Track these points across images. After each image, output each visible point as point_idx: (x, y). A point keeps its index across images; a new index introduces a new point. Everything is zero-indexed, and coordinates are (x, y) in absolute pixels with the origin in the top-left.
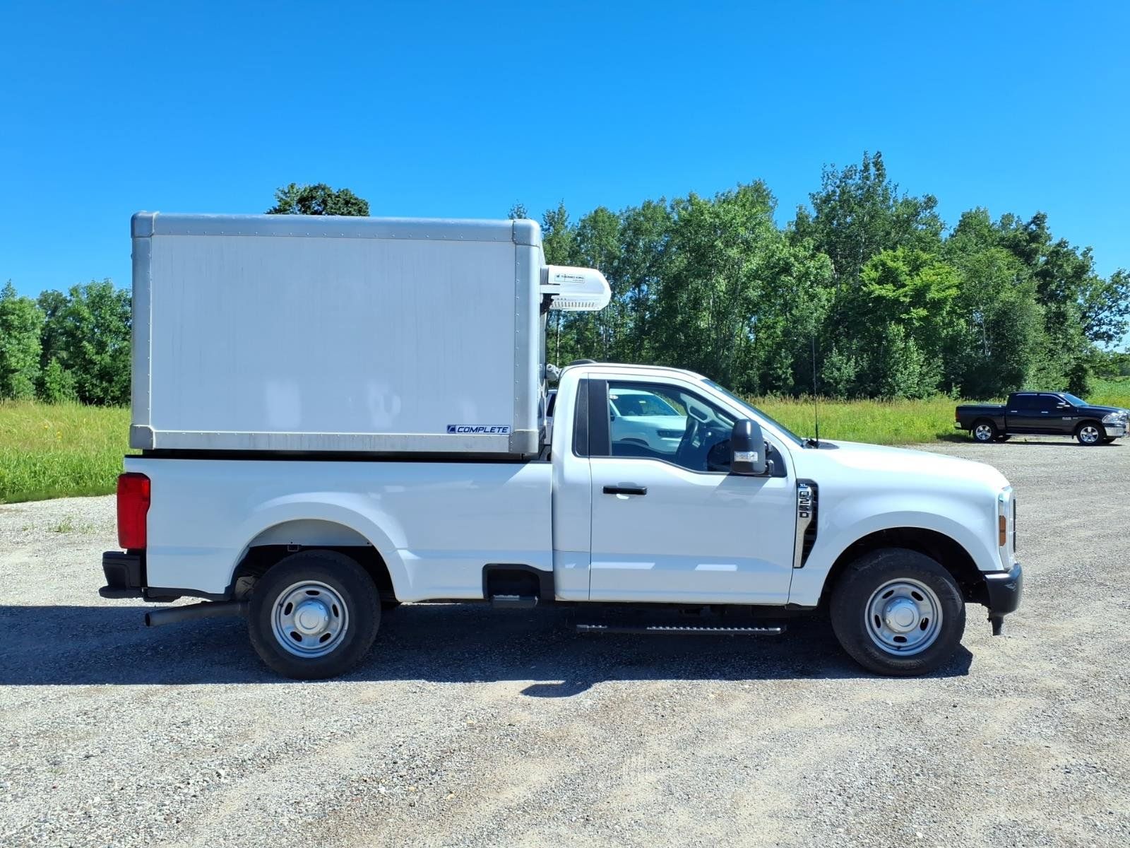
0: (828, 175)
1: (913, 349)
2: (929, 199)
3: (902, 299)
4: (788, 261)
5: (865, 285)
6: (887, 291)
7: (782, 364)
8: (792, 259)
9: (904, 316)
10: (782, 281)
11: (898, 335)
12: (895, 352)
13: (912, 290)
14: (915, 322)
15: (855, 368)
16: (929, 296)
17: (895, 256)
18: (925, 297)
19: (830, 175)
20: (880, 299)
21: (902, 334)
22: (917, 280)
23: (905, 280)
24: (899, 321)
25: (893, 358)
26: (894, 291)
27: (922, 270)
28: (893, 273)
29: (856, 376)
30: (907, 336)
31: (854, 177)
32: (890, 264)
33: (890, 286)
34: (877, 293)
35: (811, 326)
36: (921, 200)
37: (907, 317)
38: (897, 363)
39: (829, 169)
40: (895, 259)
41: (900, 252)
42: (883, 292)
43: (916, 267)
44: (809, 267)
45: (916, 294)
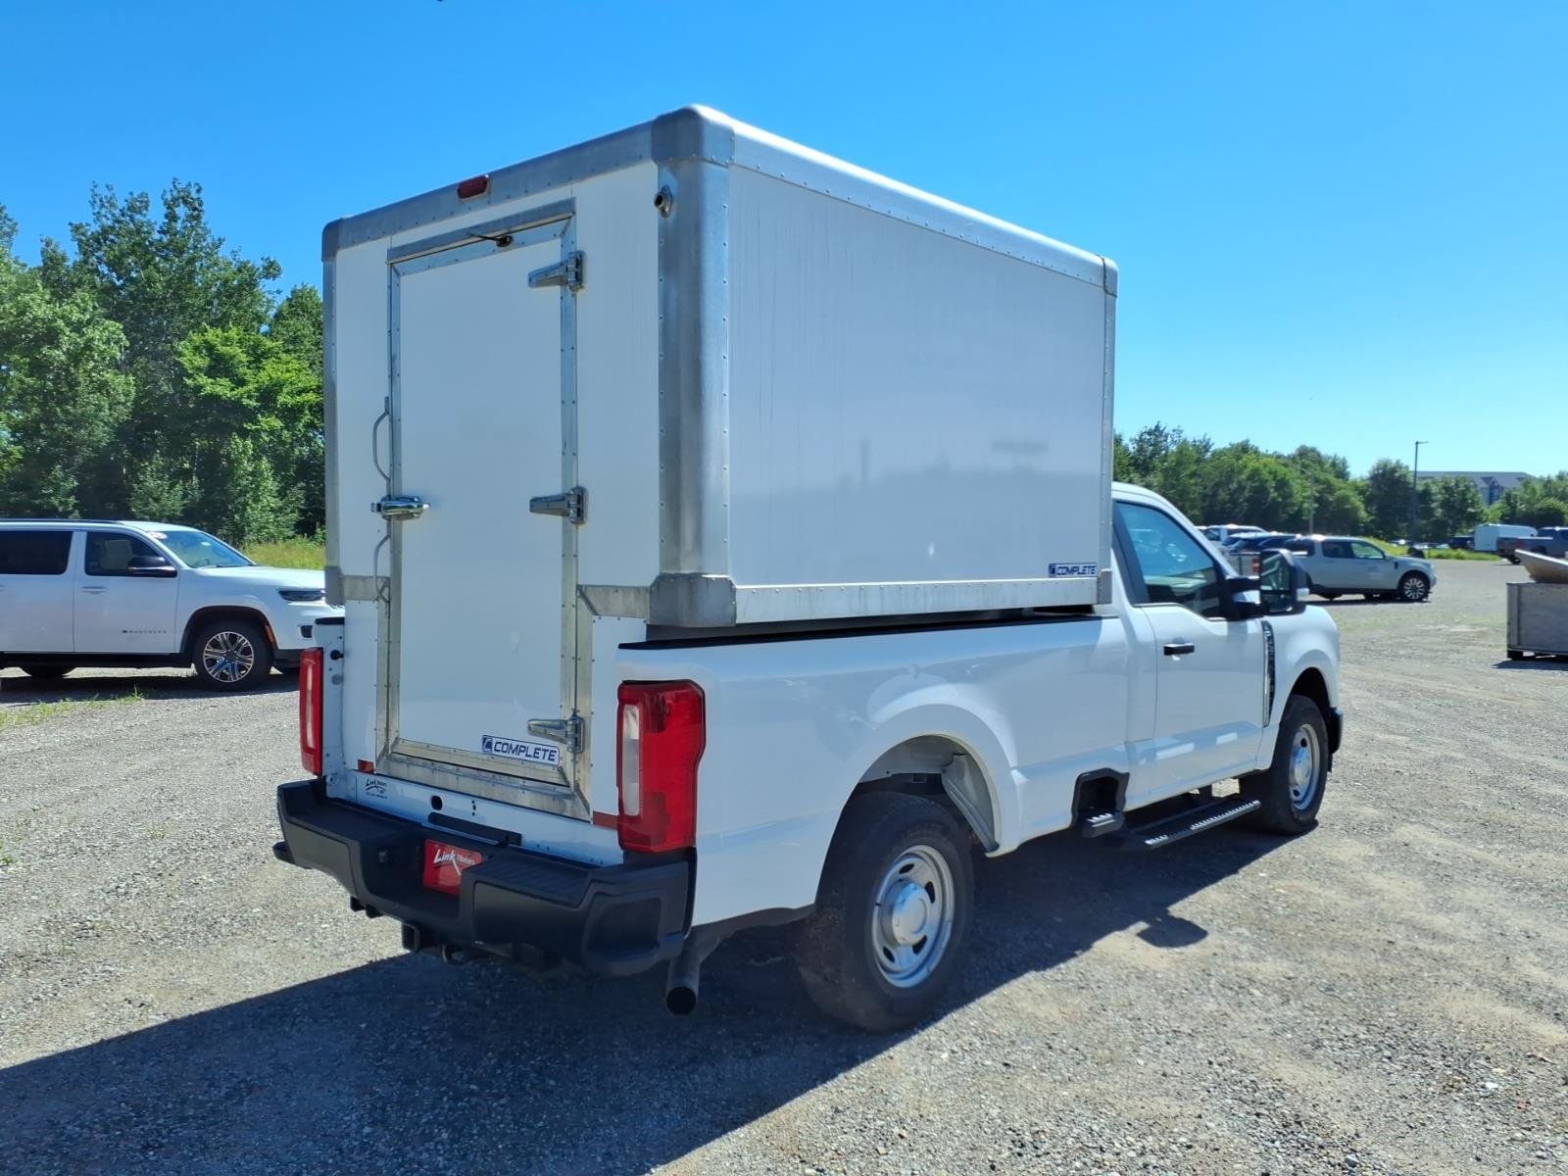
0: (101, 201)
1: (268, 474)
2: (272, 264)
3: (245, 401)
4: (54, 324)
5: (190, 376)
6: (222, 388)
7: (57, 488)
8: (60, 323)
9: (248, 426)
10: (45, 355)
11: (244, 452)
12: (240, 477)
13: (258, 390)
14: (263, 435)
15: (183, 499)
16: (281, 399)
17: (227, 339)
18: (275, 401)
19: (104, 200)
20: (214, 398)
21: (251, 452)
22: (263, 376)
23: (245, 374)
24: (244, 434)
25: (239, 485)
26: (232, 389)
27: (264, 362)
28: (226, 362)
29: (183, 511)
30: (256, 458)
31: (144, 212)
32: (222, 349)
33: (224, 381)
34: (208, 389)
35: (102, 434)
36: (259, 264)
37: (254, 427)
38: (243, 493)
39: (104, 192)
40: (227, 341)
41: (234, 333)
42: (218, 390)
43: (258, 357)
44: (93, 339)
45: (262, 395)
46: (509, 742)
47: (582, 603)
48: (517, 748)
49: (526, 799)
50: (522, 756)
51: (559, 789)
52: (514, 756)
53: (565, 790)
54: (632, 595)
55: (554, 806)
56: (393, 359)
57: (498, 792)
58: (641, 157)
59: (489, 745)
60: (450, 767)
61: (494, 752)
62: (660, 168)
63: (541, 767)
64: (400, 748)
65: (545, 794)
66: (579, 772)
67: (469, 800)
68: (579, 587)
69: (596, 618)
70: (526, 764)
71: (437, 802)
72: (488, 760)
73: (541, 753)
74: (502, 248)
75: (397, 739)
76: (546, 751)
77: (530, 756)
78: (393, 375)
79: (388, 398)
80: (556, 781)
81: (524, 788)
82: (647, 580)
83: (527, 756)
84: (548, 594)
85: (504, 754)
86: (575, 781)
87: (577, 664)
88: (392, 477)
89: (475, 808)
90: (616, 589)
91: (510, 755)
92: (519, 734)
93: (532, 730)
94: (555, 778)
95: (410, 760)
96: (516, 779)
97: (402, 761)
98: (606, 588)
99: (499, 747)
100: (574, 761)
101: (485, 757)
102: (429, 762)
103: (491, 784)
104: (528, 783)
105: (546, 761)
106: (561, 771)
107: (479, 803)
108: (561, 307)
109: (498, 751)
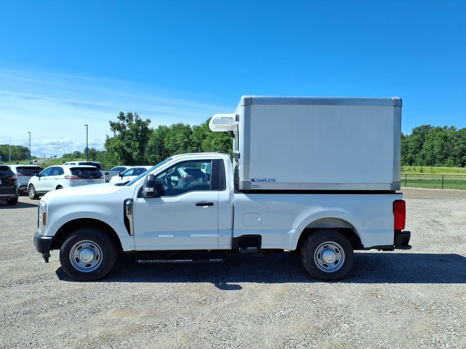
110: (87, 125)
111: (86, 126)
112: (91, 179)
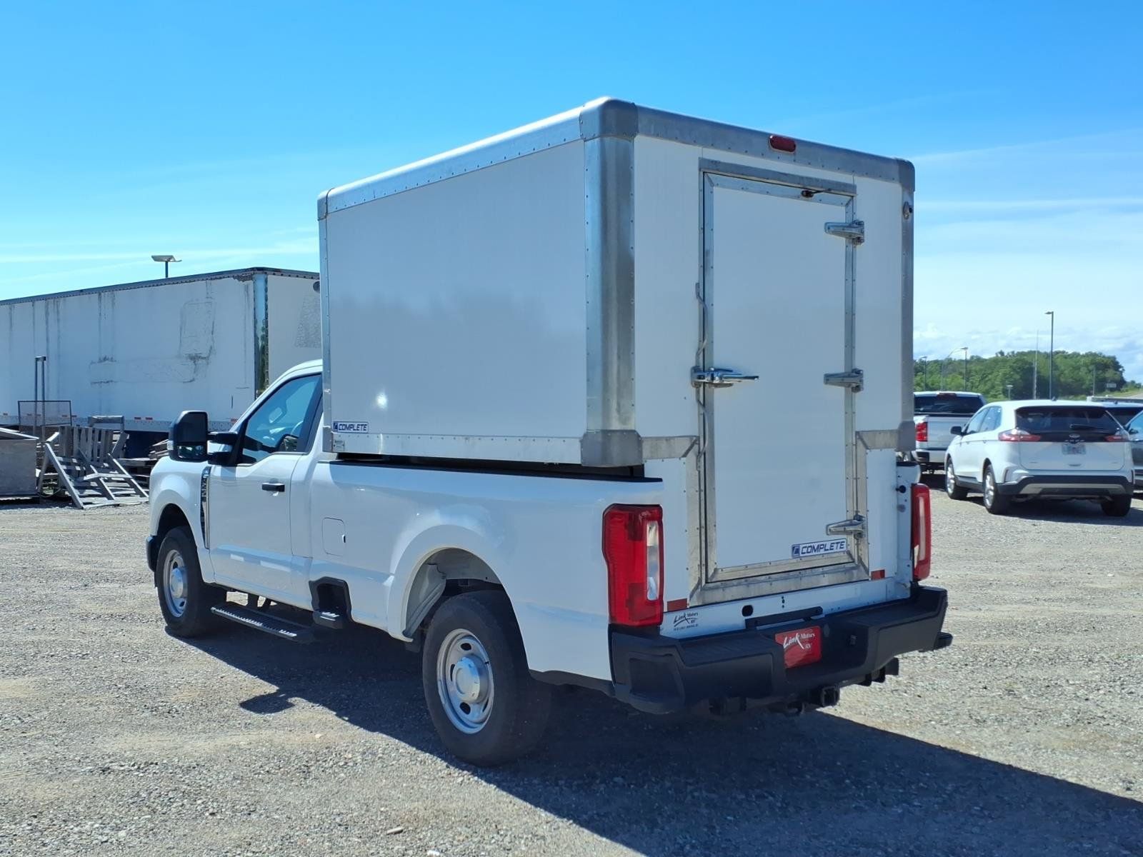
46: (812, 545)
47: (860, 442)
48: (818, 547)
49: (825, 580)
50: (822, 551)
51: (847, 566)
52: (816, 553)
53: (852, 565)
54: (889, 434)
55: (844, 578)
56: (705, 255)
57: (805, 583)
58: (893, 179)
59: (797, 551)
60: (763, 578)
61: (801, 555)
62: (903, 191)
63: (837, 554)
64: (720, 576)
65: (839, 572)
66: (861, 550)
67: (779, 598)
68: (857, 433)
69: (868, 451)
70: (825, 556)
71: (747, 610)
72: (797, 562)
73: (835, 545)
74: (804, 198)
75: (716, 570)
76: (838, 543)
77: (828, 550)
78: (705, 267)
79: (699, 284)
80: (846, 561)
81: (823, 573)
82: (896, 426)
83: (825, 550)
84: (838, 438)
85: (809, 554)
86: (858, 557)
87: (857, 483)
88: (703, 352)
89: (783, 602)
90: (880, 432)
91: (814, 553)
92: (820, 536)
93: (829, 531)
94: (845, 559)
95: (726, 583)
96: (817, 569)
97: (717, 588)
98: (874, 432)
99: (805, 550)
100: (858, 545)
101: (795, 561)
102: (743, 580)
103: (798, 579)
104: (826, 569)
105: (839, 550)
106: (849, 554)
107: (787, 597)
108: (846, 252)
109: (804, 553)
110: (1052, 313)
111: (1051, 315)
112: (1074, 443)
